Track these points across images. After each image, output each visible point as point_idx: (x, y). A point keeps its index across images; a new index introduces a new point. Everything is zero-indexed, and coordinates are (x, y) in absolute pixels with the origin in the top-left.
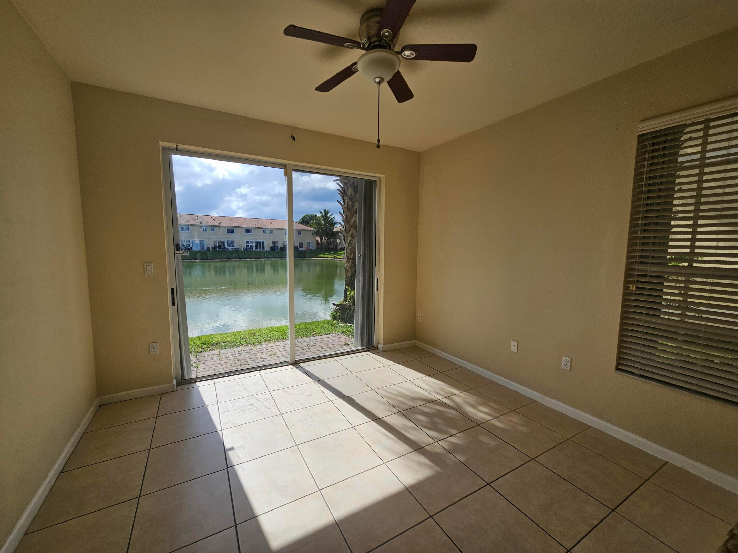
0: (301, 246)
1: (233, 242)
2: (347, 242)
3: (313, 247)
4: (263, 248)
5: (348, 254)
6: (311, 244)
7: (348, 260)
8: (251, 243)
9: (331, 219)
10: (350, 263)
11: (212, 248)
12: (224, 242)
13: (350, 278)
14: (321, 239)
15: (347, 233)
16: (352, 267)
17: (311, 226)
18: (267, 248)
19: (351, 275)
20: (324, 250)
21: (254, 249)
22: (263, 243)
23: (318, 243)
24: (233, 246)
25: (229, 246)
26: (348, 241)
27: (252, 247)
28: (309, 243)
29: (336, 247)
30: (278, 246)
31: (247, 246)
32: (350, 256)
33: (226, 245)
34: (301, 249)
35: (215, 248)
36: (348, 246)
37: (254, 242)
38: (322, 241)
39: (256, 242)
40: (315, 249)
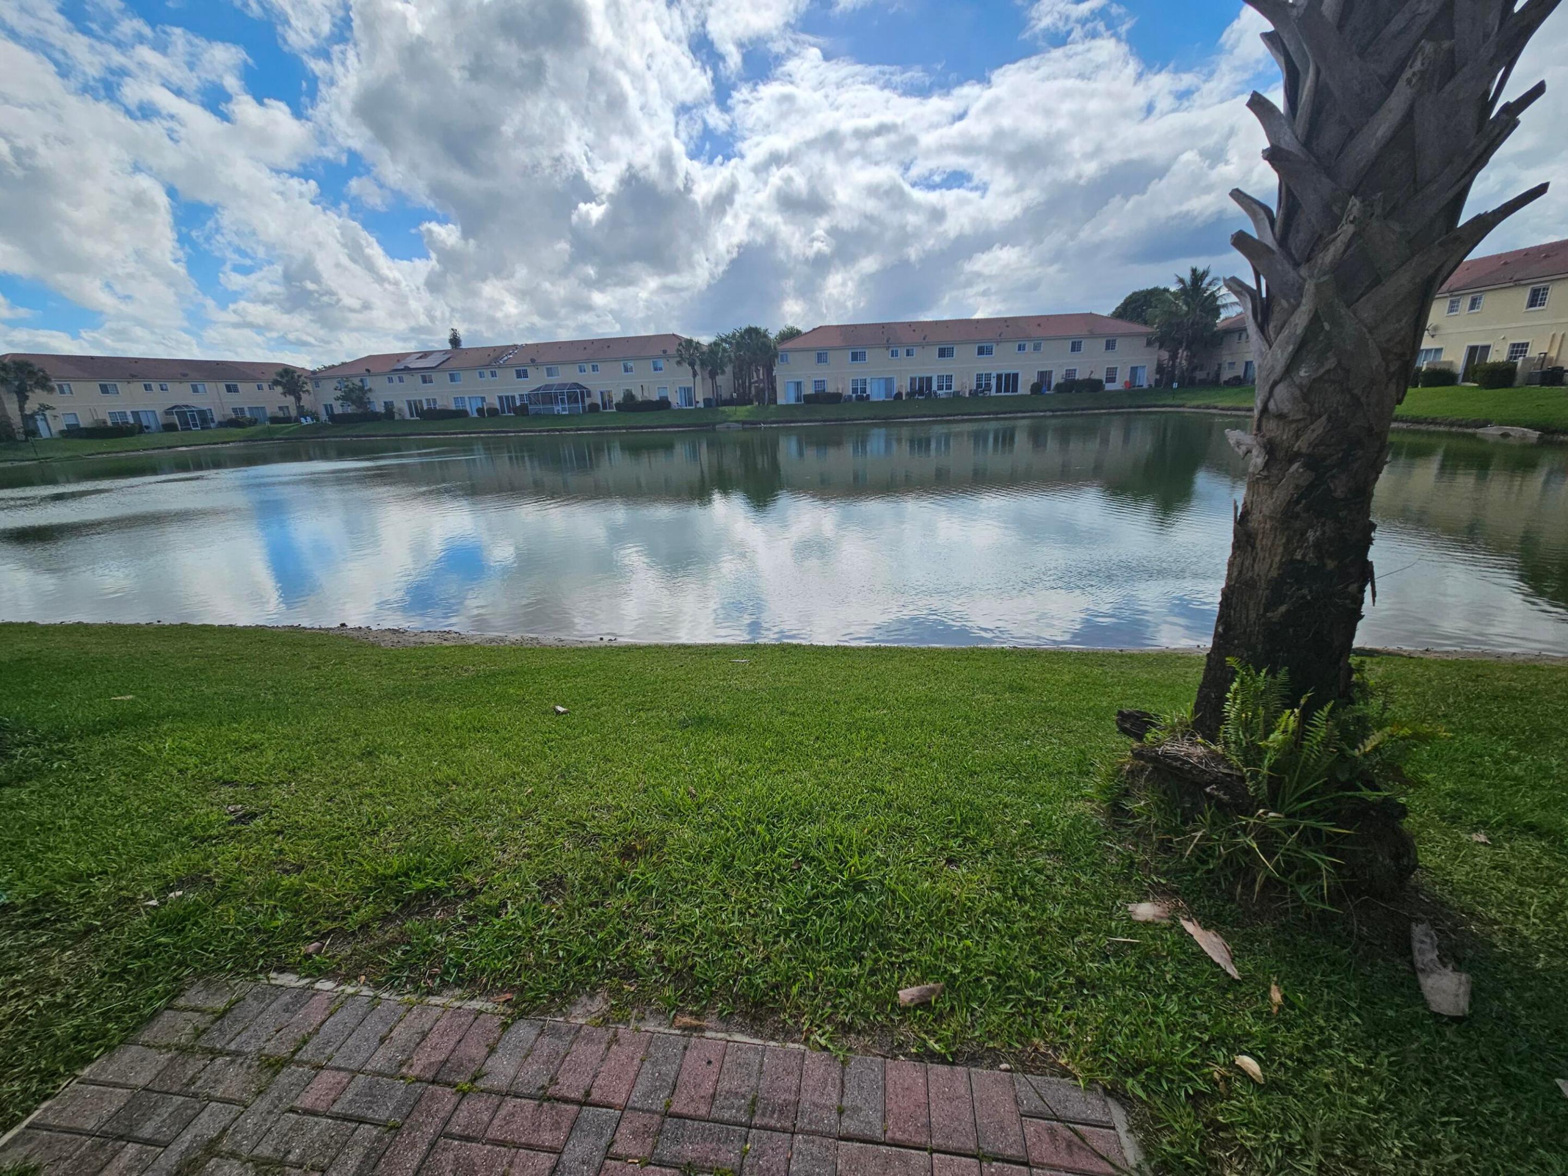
0: (1111, 379)
1: (950, 378)
2: (1286, 332)
3: (1146, 378)
4: (1015, 390)
5: (1271, 427)
6: (1139, 372)
7: (1267, 465)
8: (988, 376)
9: (1213, 294)
10: (1282, 494)
11: (907, 394)
12: (929, 380)
13: (1263, 593)
14: (1174, 357)
15: (1297, 265)
16: (1297, 516)
17: (1145, 323)
18: (1024, 388)
19: (1274, 573)
20: (1175, 385)
21: (993, 392)
22: (1016, 376)
23: (1160, 369)
24: (949, 387)
25: (940, 388)
26: (1300, 320)
27: (988, 386)
28: (1134, 370)
29: (1218, 375)
30: (1050, 382)
31: (979, 386)
32: (1297, 437)
33: (935, 387)
34: (1109, 387)
35: (911, 394)
36: (1290, 369)
37: (994, 374)
38: (1174, 362)
39: (999, 377)
40: (1150, 386)
